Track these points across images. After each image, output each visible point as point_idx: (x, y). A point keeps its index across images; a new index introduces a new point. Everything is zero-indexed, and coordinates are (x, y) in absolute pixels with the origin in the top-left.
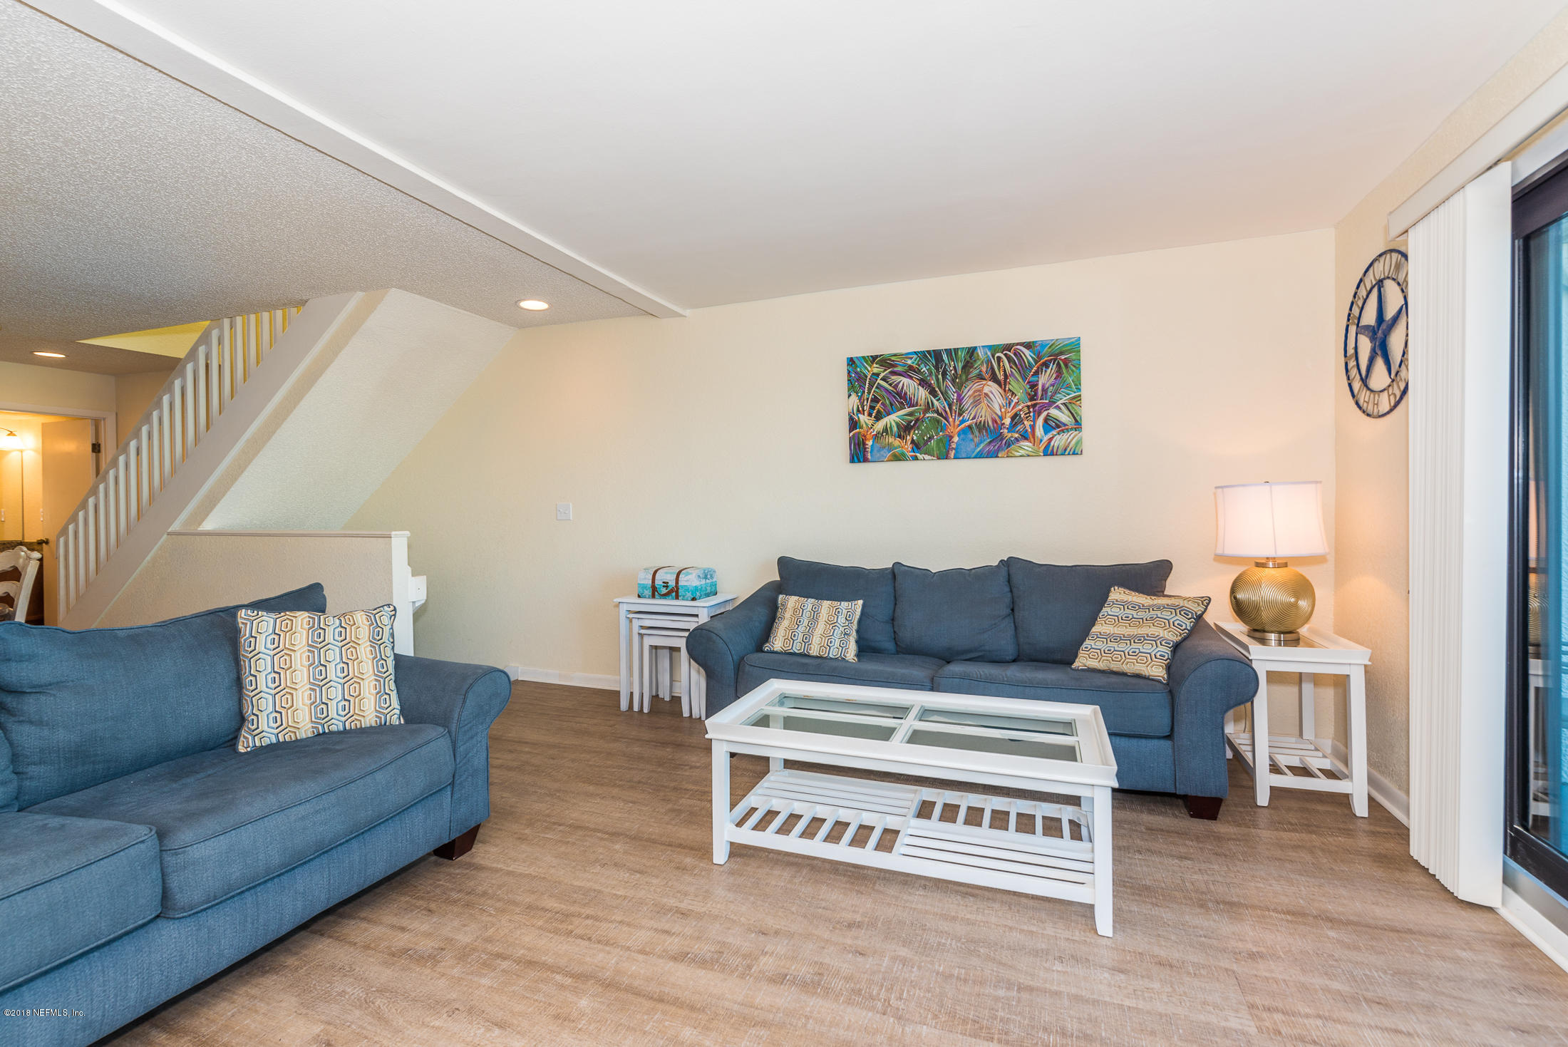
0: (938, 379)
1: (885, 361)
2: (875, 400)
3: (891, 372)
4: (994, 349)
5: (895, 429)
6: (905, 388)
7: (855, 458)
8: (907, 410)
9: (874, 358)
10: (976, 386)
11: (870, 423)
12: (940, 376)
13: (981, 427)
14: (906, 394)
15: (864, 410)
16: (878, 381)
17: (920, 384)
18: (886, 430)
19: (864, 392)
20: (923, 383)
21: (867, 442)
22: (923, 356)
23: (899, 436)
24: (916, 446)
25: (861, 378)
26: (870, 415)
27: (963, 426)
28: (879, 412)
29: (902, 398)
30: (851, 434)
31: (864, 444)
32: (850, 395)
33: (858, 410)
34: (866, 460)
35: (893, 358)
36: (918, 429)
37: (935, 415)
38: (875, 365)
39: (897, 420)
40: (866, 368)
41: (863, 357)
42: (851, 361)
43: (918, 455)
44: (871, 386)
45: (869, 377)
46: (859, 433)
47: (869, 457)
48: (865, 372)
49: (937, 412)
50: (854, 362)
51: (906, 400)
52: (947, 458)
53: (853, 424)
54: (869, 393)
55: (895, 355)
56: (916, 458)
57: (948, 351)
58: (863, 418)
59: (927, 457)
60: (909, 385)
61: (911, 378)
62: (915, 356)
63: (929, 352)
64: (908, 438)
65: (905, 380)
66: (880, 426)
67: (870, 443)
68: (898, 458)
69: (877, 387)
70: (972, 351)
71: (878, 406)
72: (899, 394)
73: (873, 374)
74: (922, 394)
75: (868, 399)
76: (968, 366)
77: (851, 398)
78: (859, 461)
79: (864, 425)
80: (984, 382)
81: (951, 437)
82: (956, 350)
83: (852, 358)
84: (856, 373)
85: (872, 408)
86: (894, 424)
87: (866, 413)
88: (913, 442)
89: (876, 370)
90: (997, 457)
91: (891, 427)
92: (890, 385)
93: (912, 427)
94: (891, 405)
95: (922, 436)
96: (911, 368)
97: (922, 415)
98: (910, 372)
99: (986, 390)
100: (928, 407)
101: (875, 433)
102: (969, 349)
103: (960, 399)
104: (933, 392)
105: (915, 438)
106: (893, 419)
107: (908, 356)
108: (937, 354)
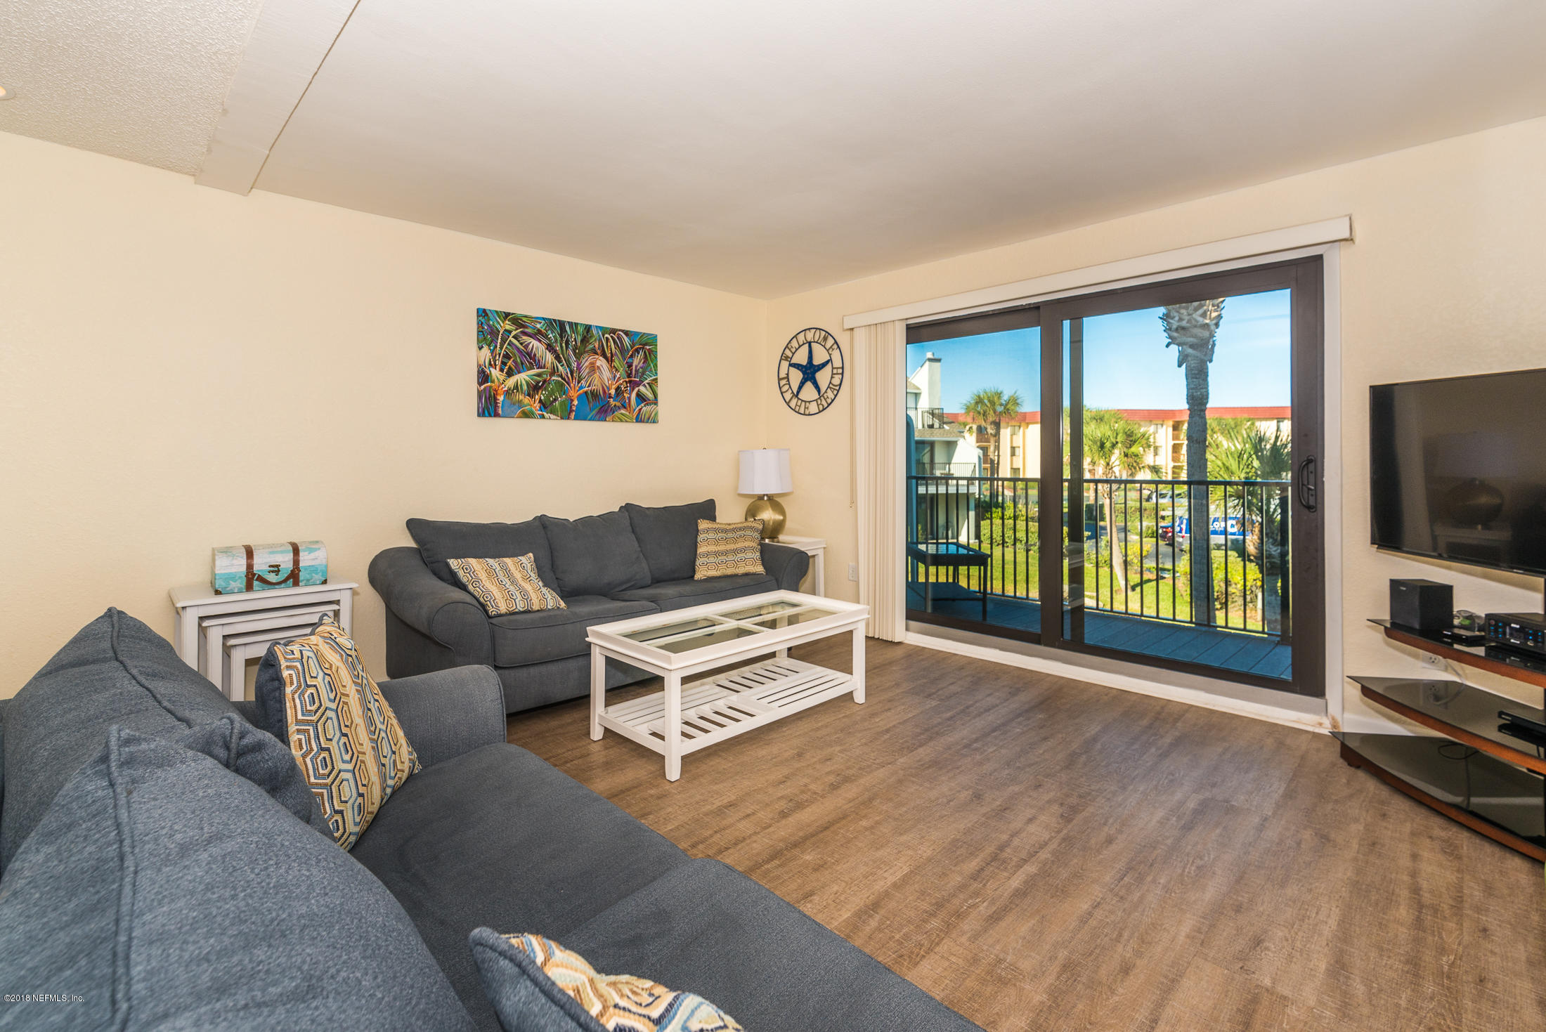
0: (562, 347)
1: (517, 321)
2: (507, 356)
3: (522, 332)
4: (605, 330)
5: (525, 387)
6: (534, 349)
7: (486, 412)
8: (536, 371)
9: (507, 315)
10: (591, 359)
11: (502, 378)
12: (564, 345)
13: (595, 395)
14: (535, 355)
15: (495, 365)
16: (511, 338)
17: (547, 349)
18: (516, 387)
19: (496, 347)
20: (550, 348)
21: (498, 397)
22: (551, 323)
23: (529, 395)
24: (544, 405)
25: (494, 332)
26: (502, 370)
27: (581, 391)
28: (510, 368)
29: (531, 360)
30: (483, 387)
31: (496, 399)
32: (480, 348)
33: (490, 364)
34: (497, 415)
35: (524, 319)
36: (545, 390)
37: (560, 379)
38: (507, 322)
39: (528, 379)
40: (499, 323)
41: (496, 312)
42: (483, 313)
43: (545, 414)
44: (503, 342)
45: (501, 332)
46: (490, 387)
47: (500, 412)
48: (498, 326)
49: (561, 376)
50: (487, 315)
51: (535, 361)
52: (568, 418)
53: (483, 377)
54: (501, 348)
55: (526, 317)
56: (543, 417)
57: (570, 324)
58: (495, 373)
59: (552, 416)
60: (537, 347)
61: (540, 341)
62: (543, 322)
63: (555, 320)
64: (537, 397)
65: (534, 343)
66: (511, 382)
67: (501, 398)
68: (527, 415)
69: (509, 344)
70: (588, 328)
71: (510, 363)
72: (529, 354)
73: (505, 330)
74: (549, 357)
75: (500, 354)
76: (585, 340)
77: (483, 350)
78: (490, 416)
79: (496, 380)
80: (597, 357)
81: (572, 400)
82: (576, 324)
83: (484, 311)
84: (489, 326)
85: (504, 364)
86: (524, 382)
87: (498, 367)
88: (540, 401)
89: (508, 327)
90: (605, 420)
91: (521, 385)
92: (521, 344)
93: (540, 387)
94: (522, 364)
95: (548, 397)
96: (539, 331)
97: (549, 377)
98: (538, 335)
99: (598, 363)
100: (554, 371)
101: (506, 389)
102: (587, 325)
103: (579, 368)
104: (558, 358)
105: (542, 398)
106: (523, 377)
107: (536, 320)
108: (561, 324)
